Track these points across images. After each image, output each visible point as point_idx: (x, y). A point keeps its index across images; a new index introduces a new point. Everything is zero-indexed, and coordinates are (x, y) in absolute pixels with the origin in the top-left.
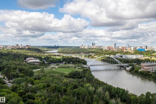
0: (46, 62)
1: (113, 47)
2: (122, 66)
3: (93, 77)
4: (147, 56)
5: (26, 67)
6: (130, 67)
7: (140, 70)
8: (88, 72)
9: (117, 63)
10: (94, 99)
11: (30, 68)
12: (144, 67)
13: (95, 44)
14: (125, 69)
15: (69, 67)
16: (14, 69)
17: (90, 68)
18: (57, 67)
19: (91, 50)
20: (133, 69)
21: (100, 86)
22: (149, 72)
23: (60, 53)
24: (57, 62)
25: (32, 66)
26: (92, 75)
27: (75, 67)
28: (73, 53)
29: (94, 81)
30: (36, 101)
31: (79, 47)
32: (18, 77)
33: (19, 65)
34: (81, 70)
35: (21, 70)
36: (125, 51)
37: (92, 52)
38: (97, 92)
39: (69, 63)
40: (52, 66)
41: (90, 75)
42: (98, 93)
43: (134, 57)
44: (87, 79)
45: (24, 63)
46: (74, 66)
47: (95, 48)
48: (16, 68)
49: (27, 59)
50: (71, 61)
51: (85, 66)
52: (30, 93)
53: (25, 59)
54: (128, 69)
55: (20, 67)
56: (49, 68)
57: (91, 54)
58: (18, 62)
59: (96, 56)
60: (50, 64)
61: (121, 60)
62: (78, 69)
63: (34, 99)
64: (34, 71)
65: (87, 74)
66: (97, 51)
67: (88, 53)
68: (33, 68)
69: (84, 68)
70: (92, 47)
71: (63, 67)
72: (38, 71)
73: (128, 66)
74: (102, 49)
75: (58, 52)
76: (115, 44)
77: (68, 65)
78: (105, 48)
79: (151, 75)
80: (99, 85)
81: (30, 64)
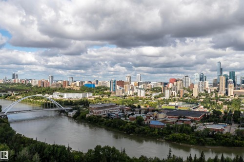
1: (49, 80)
2: (63, 111)
3: (13, 132)
4: (97, 95)
6: (74, 112)
7: (88, 115)
8: (3, 124)
9: (55, 106)
12: (93, 112)
13: (17, 75)
14: (67, 115)
17: (7, 118)
19: (10, 86)
20: (78, 114)
22: (100, 117)
26: (11, 128)
29: (13, 139)
36: (67, 87)
37: (12, 90)
38: (18, 156)
41: (6, 130)
42: (20, 158)
43: (80, 96)
47: (18, 83)
54: (71, 114)
57: (10, 92)
59: (19, 97)
61: (60, 102)
66: (21, 88)
67: (4, 91)
70: (13, 81)
73: (71, 111)
74: (30, 85)
76: (52, 77)
78: (35, 82)
79: (102, 121)
80: (23, 145)
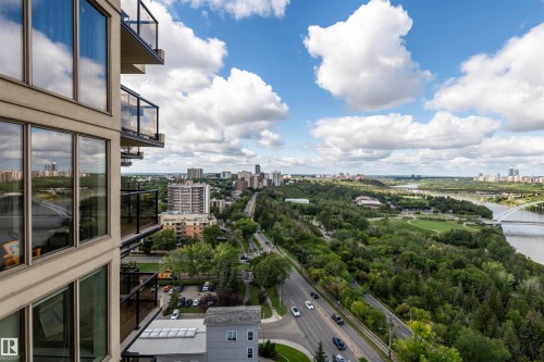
0: (392, 206)
3: (511, 249)
5: (355, 213)
8: (495, 236)
10: (511, 302)
11: (362, 214)
13: (517, 172)
15: (444, 221)
16: (335, 214)
17: (501, 228)
18: (414, 217)
19: (506, 186)
21: (531, 274)
23: (423, 189)
24: (416, 208)
25: (366, 212)
26: (508, 244)
27: (460, 222)
28: (456, 191)
29: (512, 259)
30: (371, 274)
31: (471, 179)
32: (341, 228)
33: (343, 207)
34: (476, 230)
35: (346, 217)
37: (509, 191)
38: (522, 286)
39: (444, 212)
40: (406, 214)
41: (501, 245)
42: (525, 290)
44: (493, 251)
45: (352, 205)
46: (457, 219)
47: (519, 182)
48: (338, 213)
49: (357, 199)
50: (449, 208)
51: (487, 222)
52: (360, 259)
53: (354, 198)
55: (345, 211)
56: (399, 217)
57: (505, 194)
58: (342, 203)
59: (520, 201)
60: (401, 210)
62: (468, 226)
63: (368, 271)
64: (369, 220)
65: (494, 241)
66: (523, 189)
67: (496, 192)
68: (367, 216)
69: (484, 225)
70: (510, 179)
71: (431, 219)
72: (376, 222)
74: (540, 185)
75: (419, 189)
77: (441, 216)
80: (528, 271)
81: (362, 207)
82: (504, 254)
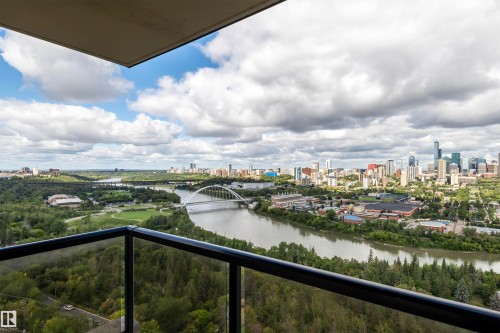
0: (94, 202)
1: (227, 169)
2: (243, 203)
3: (192, 225)
5: (46, 215)
6: (255, 204)
7: (270, 208)
8: (182, 216)
9: (234, 198)
10: (193, 264)
11: (57, 216)
12: (277, 202)
13: (195, 165)
14: (247, 207)
15: (145, 210)
16: (17, 220)
17: (186, 209)
18: (119, 210)
19: (188, 177)
20: (259, 206)
22: (284, 209)
23: (127, 182)
24: (120, 201)
25: (62, 212)
26: (190, 221)
27: (158, 209)
28: (154, 183)
29: (193, 231)
30: (70, 282)
31: (165, 171)
32: (26, 237)
33: (29, 211)
34: (169, 214)
35: (33, 223)
36: (247, 176)
37: (191, 180)
39: (145, 202)
40: (110, 208)
41: (186, 222)
43: (261, 186)
44: (180, 229)
45: (43, 207)
46: (155, 206)
47: (196, 173)
48: (22, 219)
49: (50, 198)
50: (149, 198)
51: (176, 205)
52: (56, 269)
53: (45, 198)
54: (252, 206)
55: (33, 215)
56: (103, 213)
58: (28, 205)
60: (104, 205)
61: (239, 193)
62: (164, 212)
63: (65, 280)
64: (66, 221)
65: (181, 221)
66: (199, 178)
68: (64, 217)
69: (175, 208)
70: (191, 171)
71: (134, 210)
72: (76, 222)
73: (251, 202)
74: (208, 175)
75: (122, 182)
76: (230, 166)
77: (143, 206)
78: (213, 173)
79: (286, 214)
81: (57, 207)
82: (189, 228)
